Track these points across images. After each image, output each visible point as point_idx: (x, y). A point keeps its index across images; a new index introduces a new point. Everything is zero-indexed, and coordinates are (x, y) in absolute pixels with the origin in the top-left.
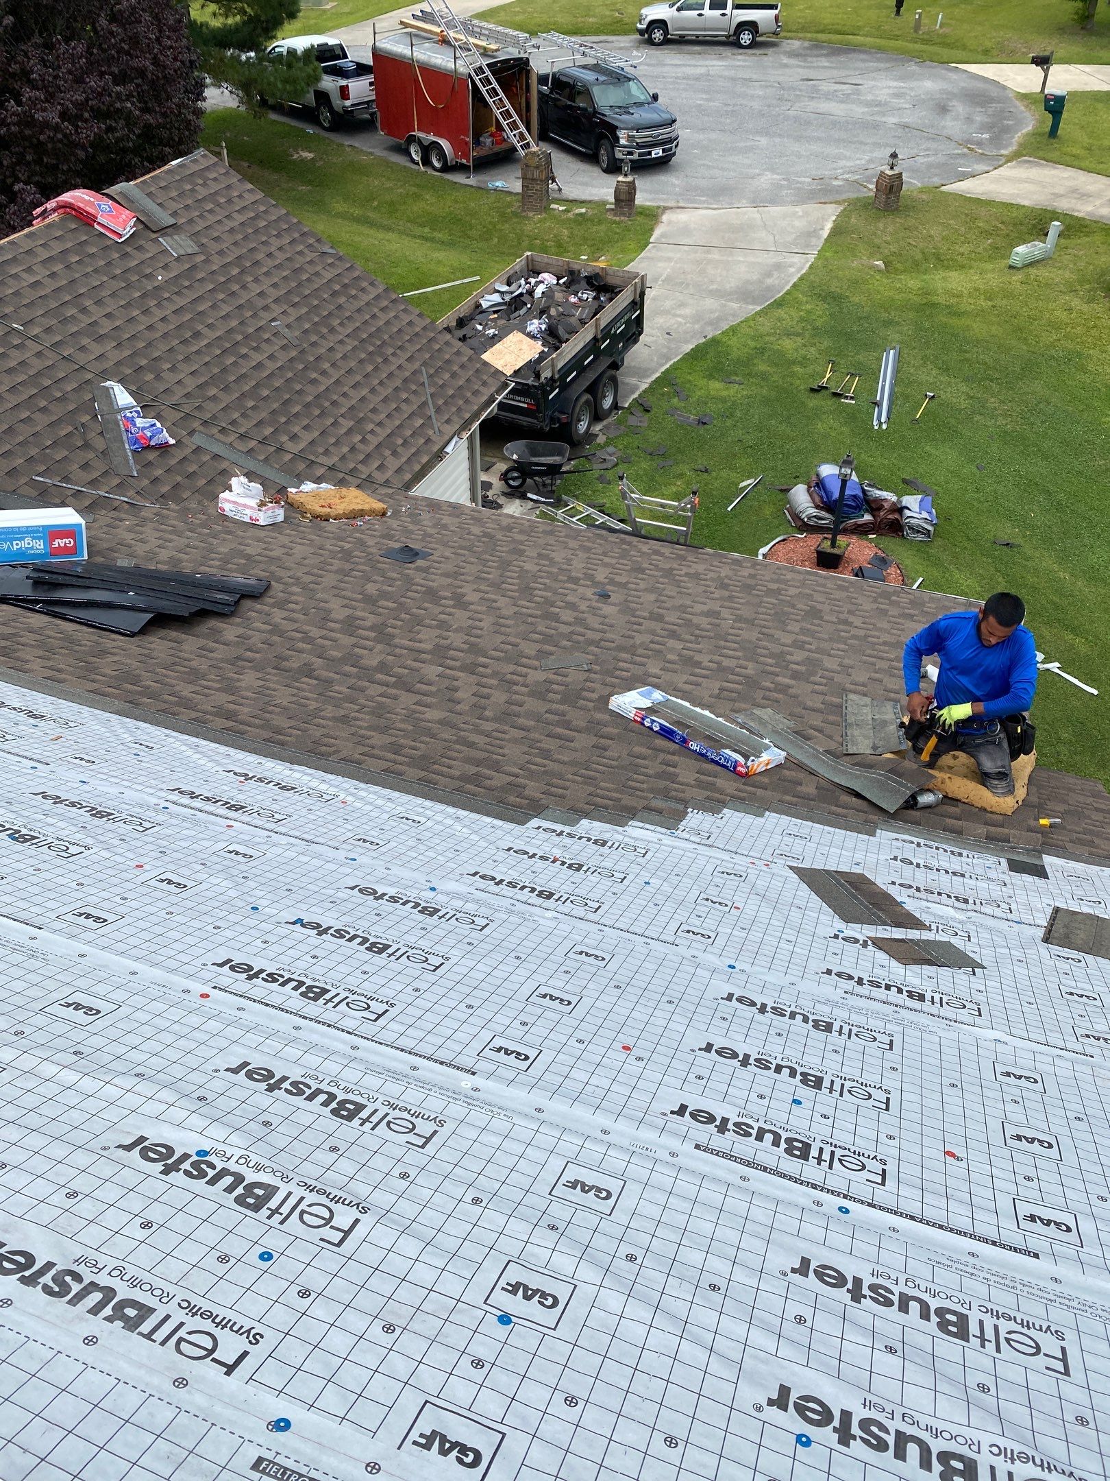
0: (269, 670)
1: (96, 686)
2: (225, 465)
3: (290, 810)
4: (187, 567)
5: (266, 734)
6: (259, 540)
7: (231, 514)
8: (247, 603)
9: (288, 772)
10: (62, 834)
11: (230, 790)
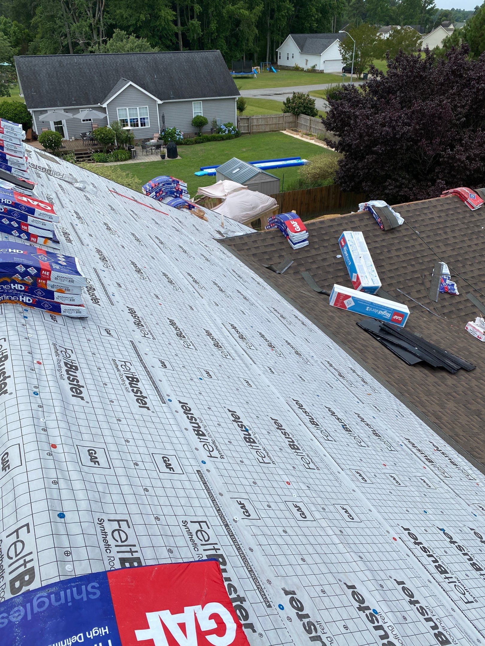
0: (461, 405)
1: (390, 380)
2: (475, 310)
3: (452, 474)
4: (442, 346)
5: (451, 434)
6: (478, 347)
7: (470, 332)
8: (462, 372)
9: (456, 456)
10: (361, 435)
11: (429, 451)
